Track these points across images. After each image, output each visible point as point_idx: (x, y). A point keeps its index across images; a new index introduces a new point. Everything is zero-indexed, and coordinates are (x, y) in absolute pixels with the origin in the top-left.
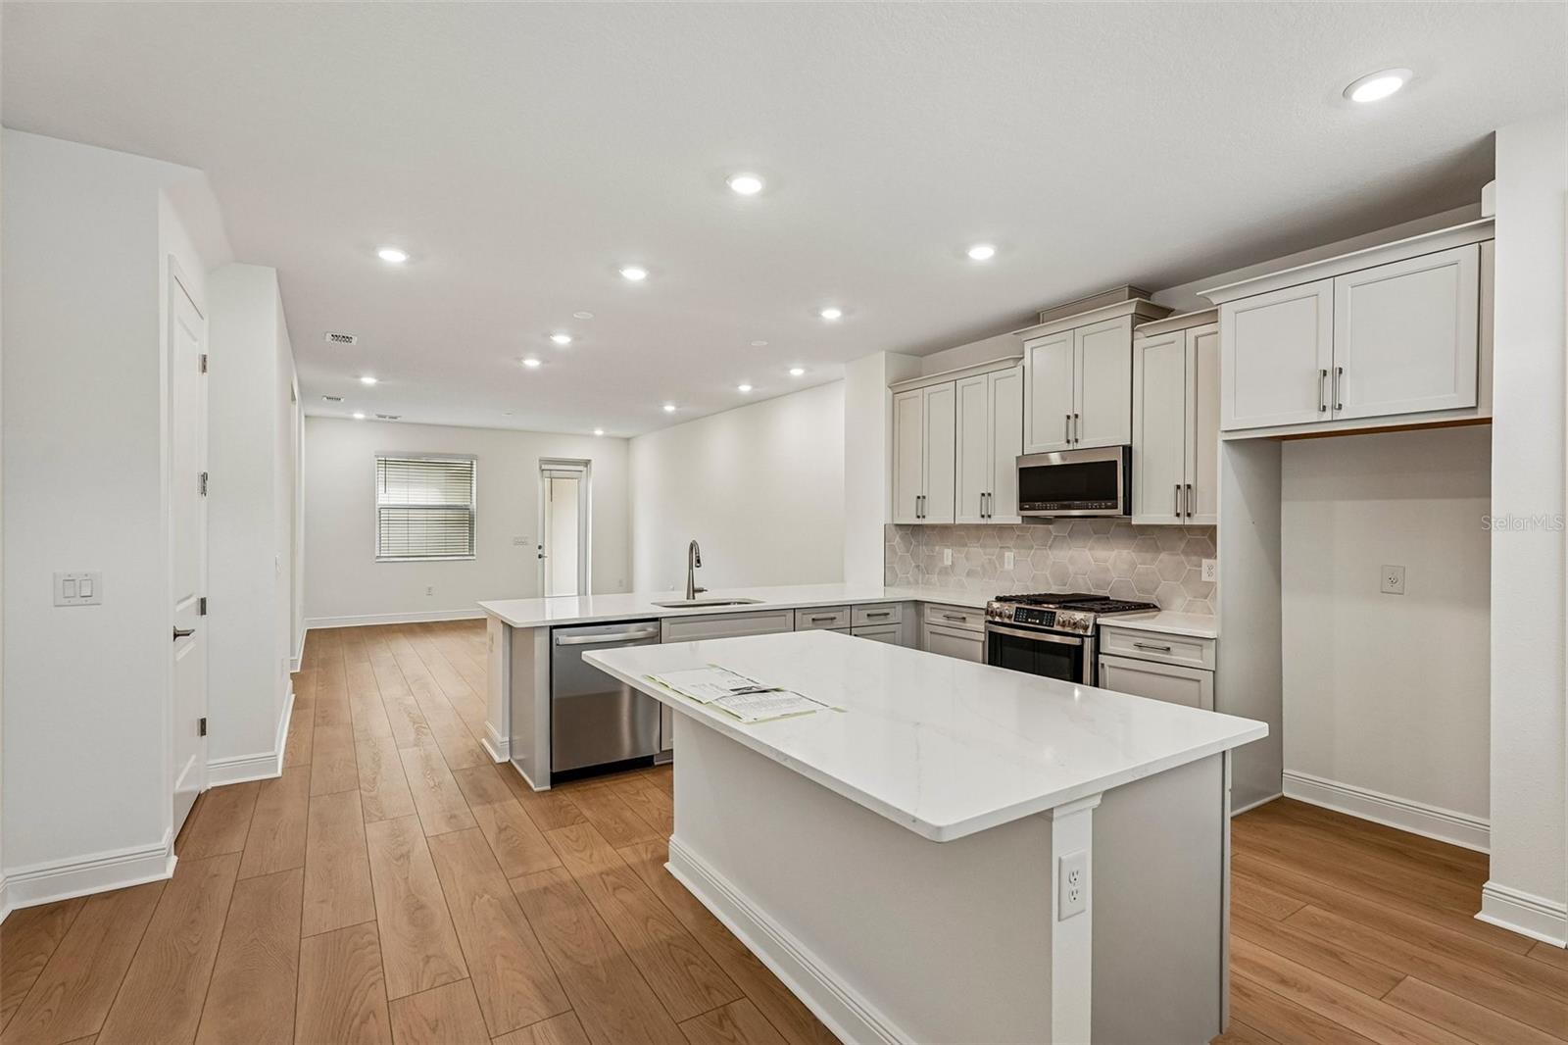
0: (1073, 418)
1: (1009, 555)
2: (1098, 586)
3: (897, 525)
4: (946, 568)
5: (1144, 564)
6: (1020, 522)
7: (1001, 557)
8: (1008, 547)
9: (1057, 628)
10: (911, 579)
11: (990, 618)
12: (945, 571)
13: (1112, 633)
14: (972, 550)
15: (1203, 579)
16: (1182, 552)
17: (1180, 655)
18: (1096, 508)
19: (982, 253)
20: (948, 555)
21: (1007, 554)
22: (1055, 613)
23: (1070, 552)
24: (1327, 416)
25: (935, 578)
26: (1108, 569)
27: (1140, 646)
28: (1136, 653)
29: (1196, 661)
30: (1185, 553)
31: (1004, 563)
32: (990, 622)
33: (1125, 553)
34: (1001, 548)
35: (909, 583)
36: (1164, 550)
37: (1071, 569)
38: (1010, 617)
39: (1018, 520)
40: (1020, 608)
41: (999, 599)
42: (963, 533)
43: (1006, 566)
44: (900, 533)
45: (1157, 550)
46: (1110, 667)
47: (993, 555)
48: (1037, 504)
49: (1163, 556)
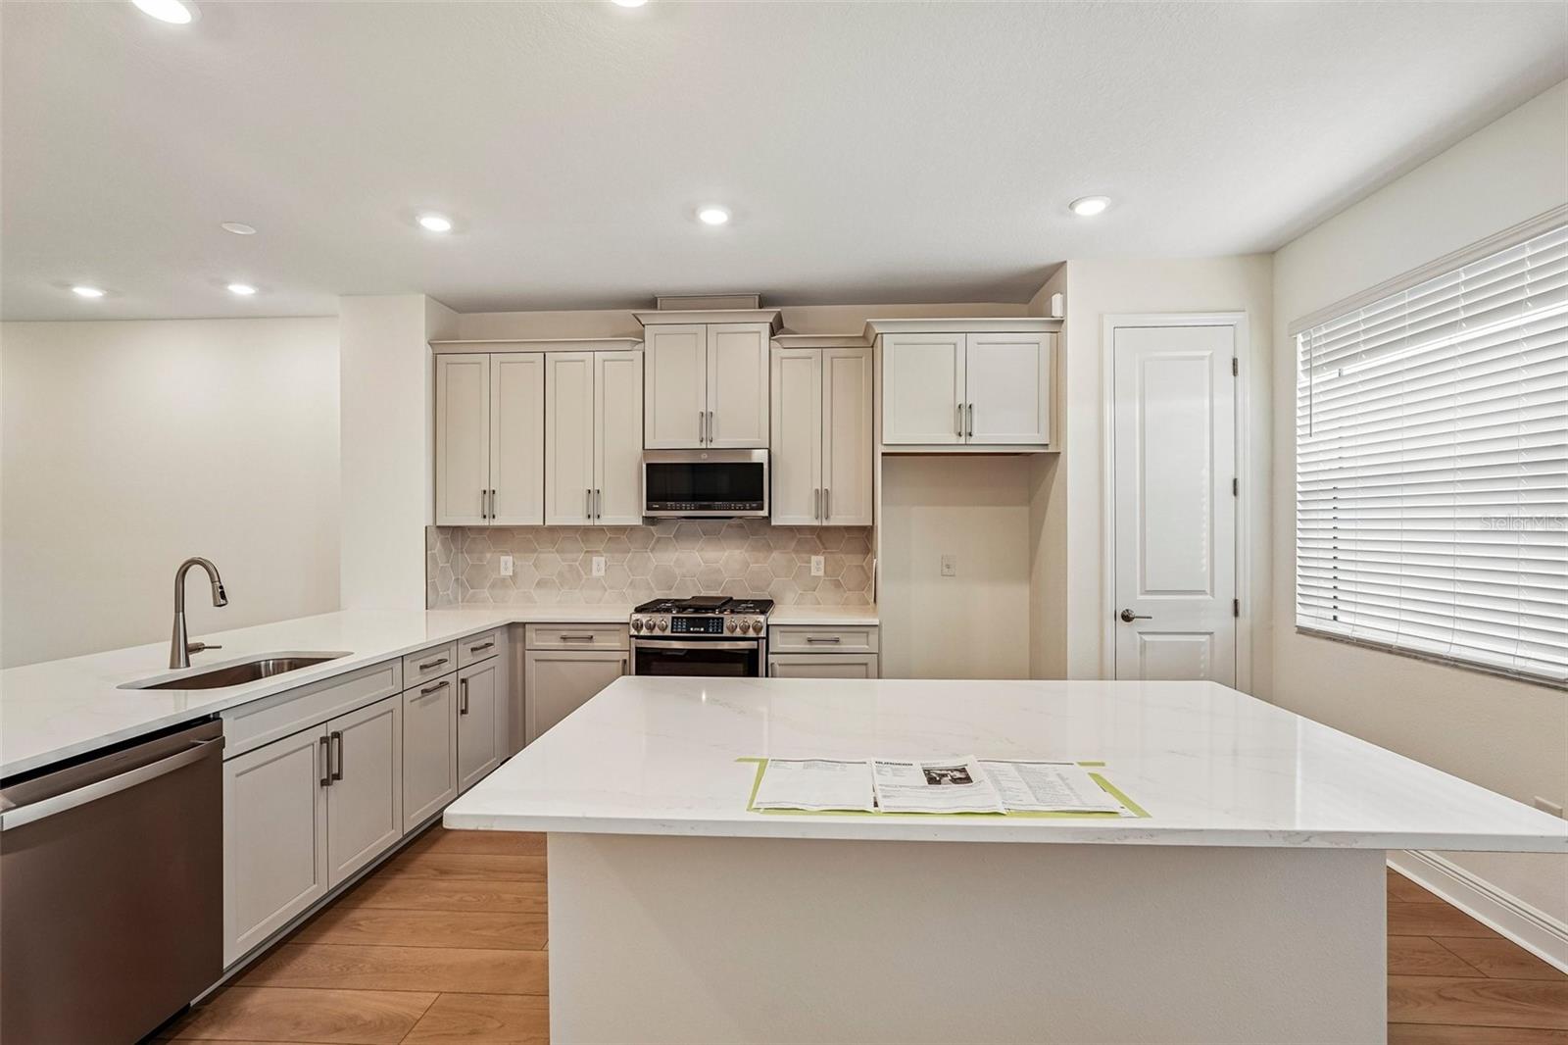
0: (707, 417)
1: (599, 562)
2: (708, 587)
3: (439, 527)
4: (504, 580)
5: (756, 563)
6: (641, 523)
7: (587, 565)
8: (596, 552)
9: (727, 634)
10: (451, 597)
11: (633, 632)
12: (502, 583)
13: (781, 632)
14: (542, 556)
15: (813, 574)
16: (793, 550)
17: (849, 644)
18: (740, 509)
19: (714, 217)
20: (506, 564)
21: (595, 559)
22: (722, 619)
23: (677, 554)
24: (962, 440)
25: (486, 593)
26: (719, 569)
27: (810, 641)
28: (807, 647)
29: (864, 647)
30: (796, 551)
31: (591, 570)
32: (637, 637)
33: (737, 552)
34: (587, 552)
35: (450, 602)
36: (775, 549)
37: (677, 571)
38: (663, 629)
39: (639, 522)
40: (678, 618)
41: (639, 610)
42: (531, 536)
43: (595, 573)
44: (441, 537)
45: (770, 549)
46: (780, 665)
47: (576, 561)
48: (669, 504)
49: (775, 554)
